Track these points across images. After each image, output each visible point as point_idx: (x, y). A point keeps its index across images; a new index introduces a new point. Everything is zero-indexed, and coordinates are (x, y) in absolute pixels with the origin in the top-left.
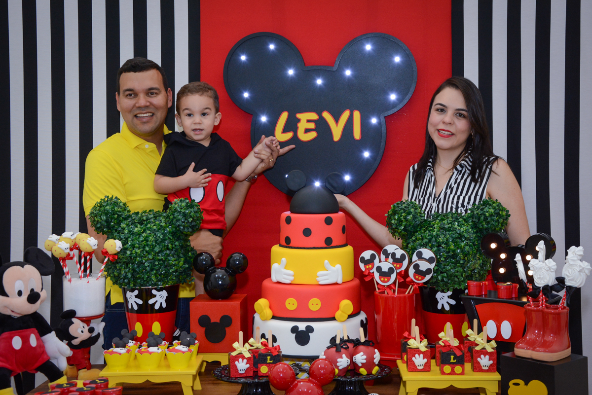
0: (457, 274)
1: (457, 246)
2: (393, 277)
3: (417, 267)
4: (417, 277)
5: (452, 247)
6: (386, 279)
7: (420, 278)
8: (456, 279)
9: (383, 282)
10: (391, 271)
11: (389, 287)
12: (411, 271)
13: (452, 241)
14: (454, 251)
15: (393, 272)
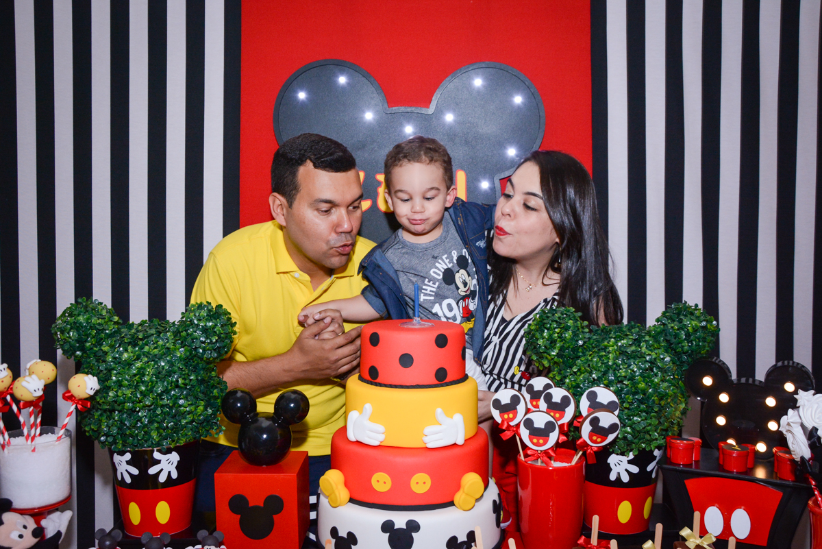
0: (649, 428)
1: (649, 383)
2: (554, 437)
3: (595, 422)
4: (595, 438)
5: (642, 385)
6: (541, 441)
7: (599, 440)
8: (647, 437)
9: (537, 444)
10: (550, 427)
11: (546, 452)
12: (586, 429)
13: (641, 375)
14: (644, 392)
15: (553, 430)
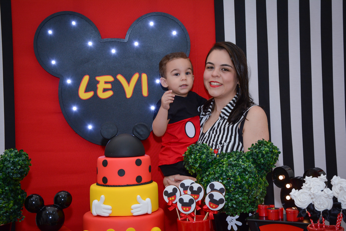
0: (244, 201)
1: (243, 179)
2: (193, 206)
3: (211, 196)
4: (212, 205)
5: (239, 179)
6: (187, 209)
7: (214, 206)
8: (243, 205)
9: (186, 211)
10: (191, 201)
11: (190, 215)
12: (207, 200)
13: (239, 175)
14: (241, 183)
15: (193, 203)
